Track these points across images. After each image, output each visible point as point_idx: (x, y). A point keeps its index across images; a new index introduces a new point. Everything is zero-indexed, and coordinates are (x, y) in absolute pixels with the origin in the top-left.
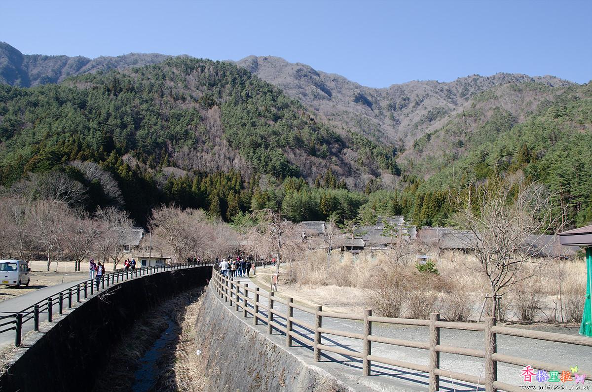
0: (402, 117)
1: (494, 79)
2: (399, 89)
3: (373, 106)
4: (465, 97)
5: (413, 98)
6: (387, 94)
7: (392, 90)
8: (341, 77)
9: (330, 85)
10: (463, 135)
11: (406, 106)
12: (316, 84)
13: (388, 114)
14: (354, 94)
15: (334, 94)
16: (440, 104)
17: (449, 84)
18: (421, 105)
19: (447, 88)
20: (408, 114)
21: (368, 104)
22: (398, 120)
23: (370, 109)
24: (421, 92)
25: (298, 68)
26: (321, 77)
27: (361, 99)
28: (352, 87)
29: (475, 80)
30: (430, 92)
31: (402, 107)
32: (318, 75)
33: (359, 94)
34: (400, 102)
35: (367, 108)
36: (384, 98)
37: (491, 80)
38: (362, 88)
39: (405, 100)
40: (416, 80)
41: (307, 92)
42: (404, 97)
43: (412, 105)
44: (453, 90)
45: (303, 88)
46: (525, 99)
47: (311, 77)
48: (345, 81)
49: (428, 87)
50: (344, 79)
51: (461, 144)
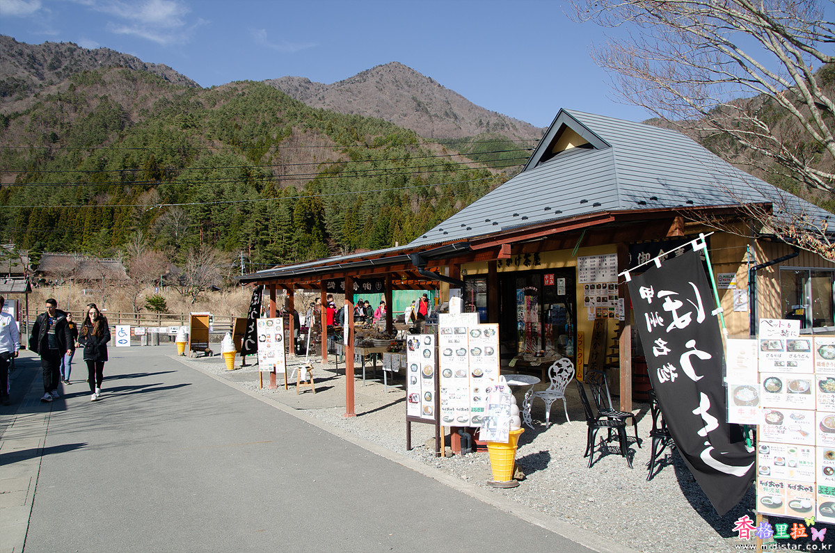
1: (97, 54)
4: (56, 71)
10: (59, 126)
16: (20, 74)
17: (32, 47)
19: (28, 51)
29: (72, 51)
37: (93, 55)
44: (39, 57)
46: (140, 91)
51: (55, 138)
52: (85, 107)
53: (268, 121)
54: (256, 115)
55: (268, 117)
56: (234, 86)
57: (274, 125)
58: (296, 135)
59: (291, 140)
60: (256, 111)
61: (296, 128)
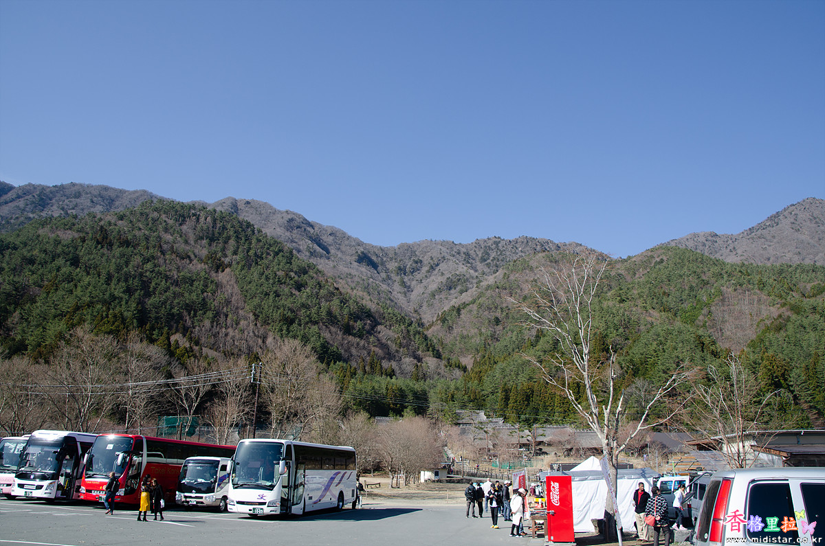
0: (414, 283)
1: (517, 242)
2: (409, 250)
3: (380, 268)
4: (486, 262)
5: (426, 260)
6: (396, 254)
7: (401, 250)
8: (339, 230)
9: (328, 240)
10: (499, 311)
11: (419, 270)
12: (311, 238)
13: (398, 278)
14: (357, 252)
15: (332, 251)
16: (460, 270)
17: (466, 245)
18: (437, 270)
19: (463, 250)
20: (421, 280)
21: (374, 265)
22: (409, 287)
23: (376, 272)
24: (435, 254)
25: (290, 217)
26: (316, 229)
27: (365, 258)
28: (354, 243)
29: (497, 243)
30: (446, 254)
31: (413, 271)
32: (312, 226)
33: (363, 253)
34: (411, 265)
35: (372, 269)
36: (391, 259)
37: (514, 244)
38: (364, 246)
39: (416, 262)
40: (429, 239)
41: (301, 247)
42: (416, 259)
43: (425, 269)
44: (472, 253)
45: (296, 243)
47: (305, 229)
48: (345, 236)
49: (444, 249)
50: (344, 233)
51: (497, 321)
52: (519, 291)
53: (694, 285)
54: (681, 280)
55: (694, 281)
56: (650, 254)
57: (702, 288)
58: (726, 295)
59: (723, 300)
60: (681, 276)
61: (725, 288)
